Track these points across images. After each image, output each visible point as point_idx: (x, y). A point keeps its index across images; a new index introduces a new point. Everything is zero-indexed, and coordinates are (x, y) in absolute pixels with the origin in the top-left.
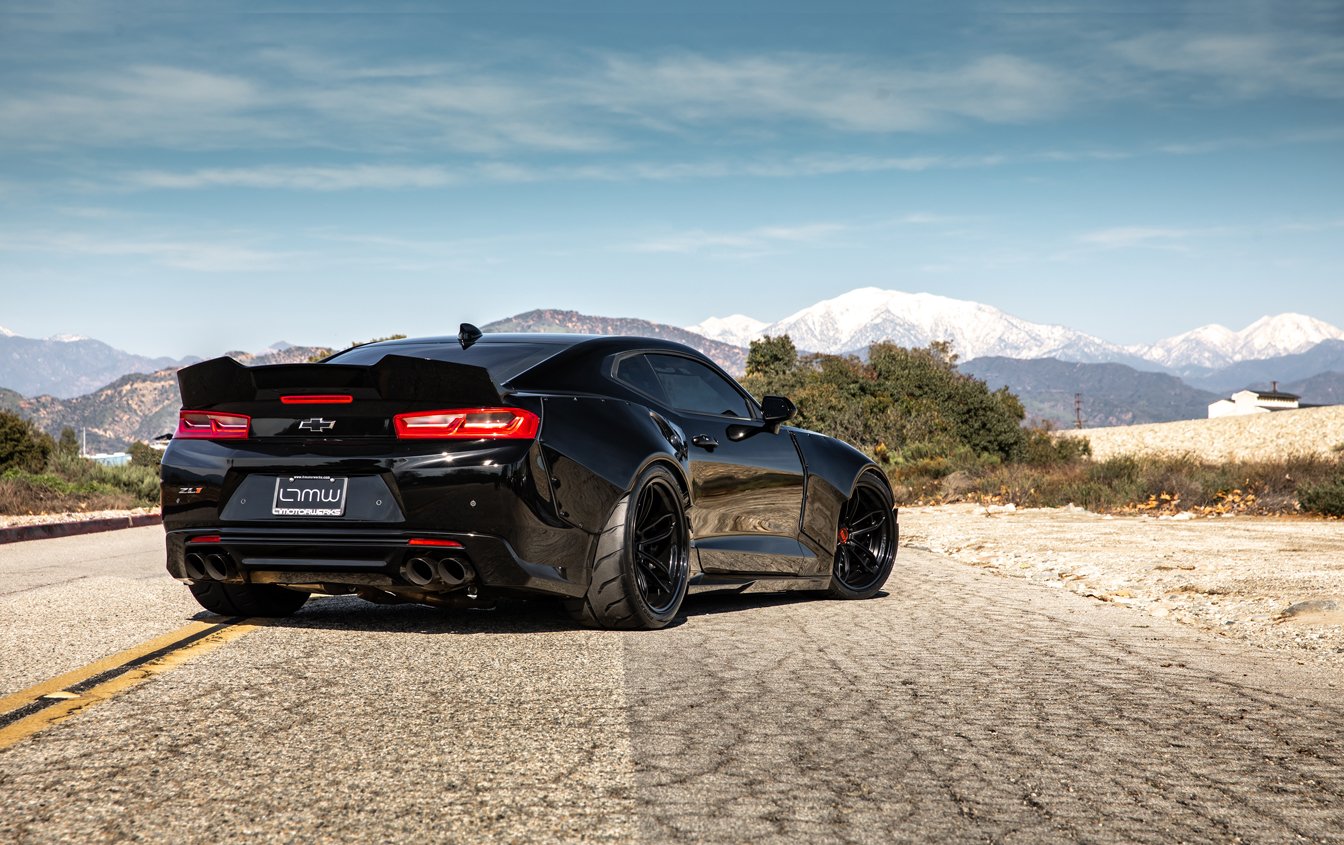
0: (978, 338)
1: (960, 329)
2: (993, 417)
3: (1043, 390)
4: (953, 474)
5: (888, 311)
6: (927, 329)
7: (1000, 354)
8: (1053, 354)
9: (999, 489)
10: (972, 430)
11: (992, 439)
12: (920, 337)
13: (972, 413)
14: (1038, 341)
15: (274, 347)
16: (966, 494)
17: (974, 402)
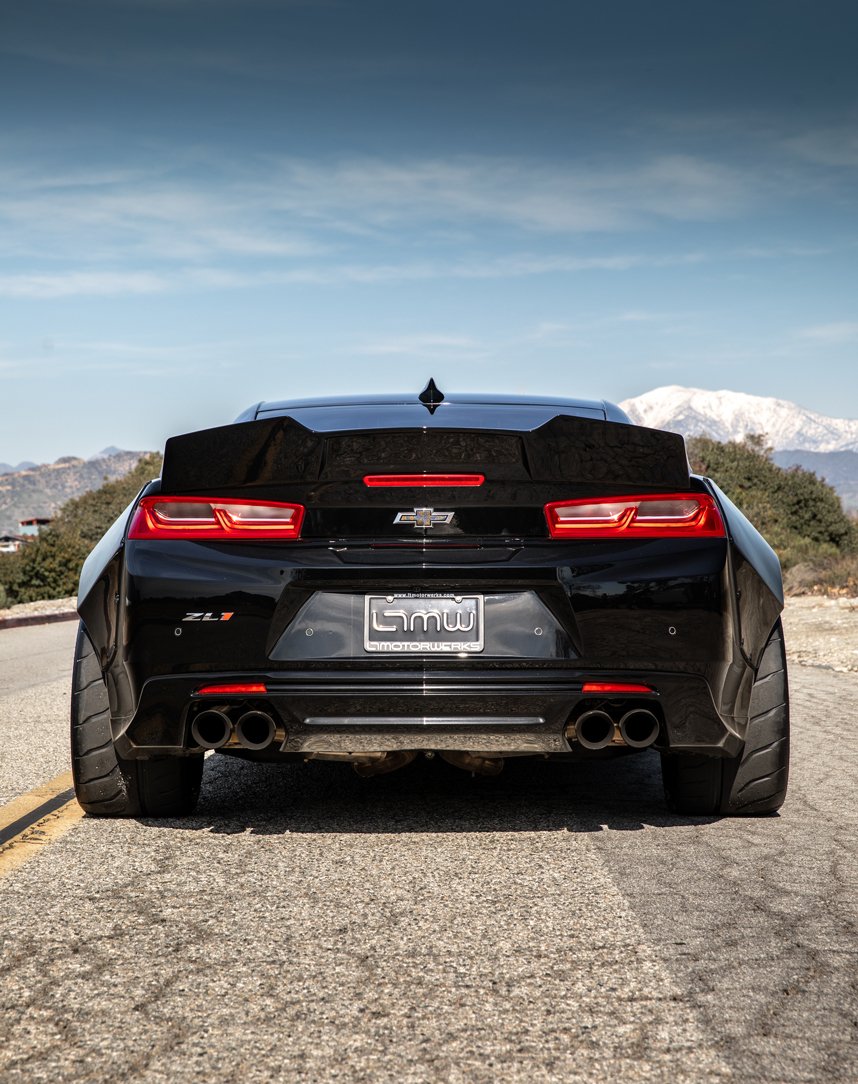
0: (778, 432)
1: (760, 424)
2: (824, 507)
3: (842, 482)
4: (797, 567)
5: (690, 408)
6: (728, 425)
7: (799, 448)
8: (850, 447)
9: (846, 581)
10: (802, 521)
11: (823, 529)
12: (722, 433)
13: (802, 504)
14: (834, 433)
15: (105, 452)
16: (812, 586)
17: (804, 493)
